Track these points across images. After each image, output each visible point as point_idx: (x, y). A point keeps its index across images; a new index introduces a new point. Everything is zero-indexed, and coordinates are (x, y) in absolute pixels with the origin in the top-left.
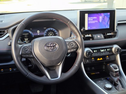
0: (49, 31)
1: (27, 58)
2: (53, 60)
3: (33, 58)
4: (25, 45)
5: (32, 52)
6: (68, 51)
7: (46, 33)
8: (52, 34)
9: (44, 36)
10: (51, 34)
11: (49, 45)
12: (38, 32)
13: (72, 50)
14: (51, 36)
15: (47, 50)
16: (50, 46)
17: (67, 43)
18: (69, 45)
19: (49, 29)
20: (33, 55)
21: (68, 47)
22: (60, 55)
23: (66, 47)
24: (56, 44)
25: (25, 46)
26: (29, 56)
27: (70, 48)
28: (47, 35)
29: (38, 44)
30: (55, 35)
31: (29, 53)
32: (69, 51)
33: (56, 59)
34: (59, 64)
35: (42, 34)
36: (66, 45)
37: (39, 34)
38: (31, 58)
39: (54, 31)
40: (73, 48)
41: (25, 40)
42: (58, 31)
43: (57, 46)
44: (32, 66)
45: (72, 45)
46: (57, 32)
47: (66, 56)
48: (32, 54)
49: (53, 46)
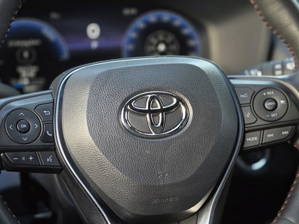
0: (151, 29)
1: (25, 172)
2: (161, 183)
3: (60, 169)
4: (18, 103)
5: (52, 140)
6: (248, 139)
7: (132, 41)
8: (167, 45)
9: (125, 53)
10: (162, 47)
11: (141, 101)
12: (93, 31)
13: (270, 136)
14: (163, 54)
15: (132, 132)
16: (149, 111)
17: (244, 97)
18: (251, 104)
19: (152, 17)
20: (57, 157)
21: (248, 115)
22: (200, 161)
23: (238, 115)
24: (179, 100)
25: (16, 104)
26: (35, 157)
27: (260, 122)
28: (139, 51)
29: (86, 98)
30: (185, 50)
31: (38, 142)
32: (252, 140)
33: (178, 180)
34: (194, 209)
35: (111, 43)
36: (237, 107)
37: (95, 45)
38: (48, 170)
39: (182, 27)
40: (274, 124)
41: (18, 76)
42: (201, 29)
43: (187, 110)
44: (55, 216)
45: (268, 105)
46: (195, 34)
47: (236, 166)
48: (54, 149)
49: (162, 110)
